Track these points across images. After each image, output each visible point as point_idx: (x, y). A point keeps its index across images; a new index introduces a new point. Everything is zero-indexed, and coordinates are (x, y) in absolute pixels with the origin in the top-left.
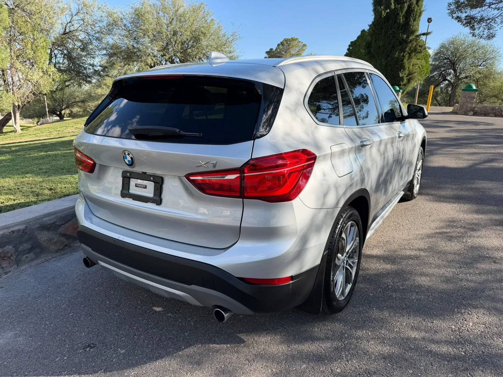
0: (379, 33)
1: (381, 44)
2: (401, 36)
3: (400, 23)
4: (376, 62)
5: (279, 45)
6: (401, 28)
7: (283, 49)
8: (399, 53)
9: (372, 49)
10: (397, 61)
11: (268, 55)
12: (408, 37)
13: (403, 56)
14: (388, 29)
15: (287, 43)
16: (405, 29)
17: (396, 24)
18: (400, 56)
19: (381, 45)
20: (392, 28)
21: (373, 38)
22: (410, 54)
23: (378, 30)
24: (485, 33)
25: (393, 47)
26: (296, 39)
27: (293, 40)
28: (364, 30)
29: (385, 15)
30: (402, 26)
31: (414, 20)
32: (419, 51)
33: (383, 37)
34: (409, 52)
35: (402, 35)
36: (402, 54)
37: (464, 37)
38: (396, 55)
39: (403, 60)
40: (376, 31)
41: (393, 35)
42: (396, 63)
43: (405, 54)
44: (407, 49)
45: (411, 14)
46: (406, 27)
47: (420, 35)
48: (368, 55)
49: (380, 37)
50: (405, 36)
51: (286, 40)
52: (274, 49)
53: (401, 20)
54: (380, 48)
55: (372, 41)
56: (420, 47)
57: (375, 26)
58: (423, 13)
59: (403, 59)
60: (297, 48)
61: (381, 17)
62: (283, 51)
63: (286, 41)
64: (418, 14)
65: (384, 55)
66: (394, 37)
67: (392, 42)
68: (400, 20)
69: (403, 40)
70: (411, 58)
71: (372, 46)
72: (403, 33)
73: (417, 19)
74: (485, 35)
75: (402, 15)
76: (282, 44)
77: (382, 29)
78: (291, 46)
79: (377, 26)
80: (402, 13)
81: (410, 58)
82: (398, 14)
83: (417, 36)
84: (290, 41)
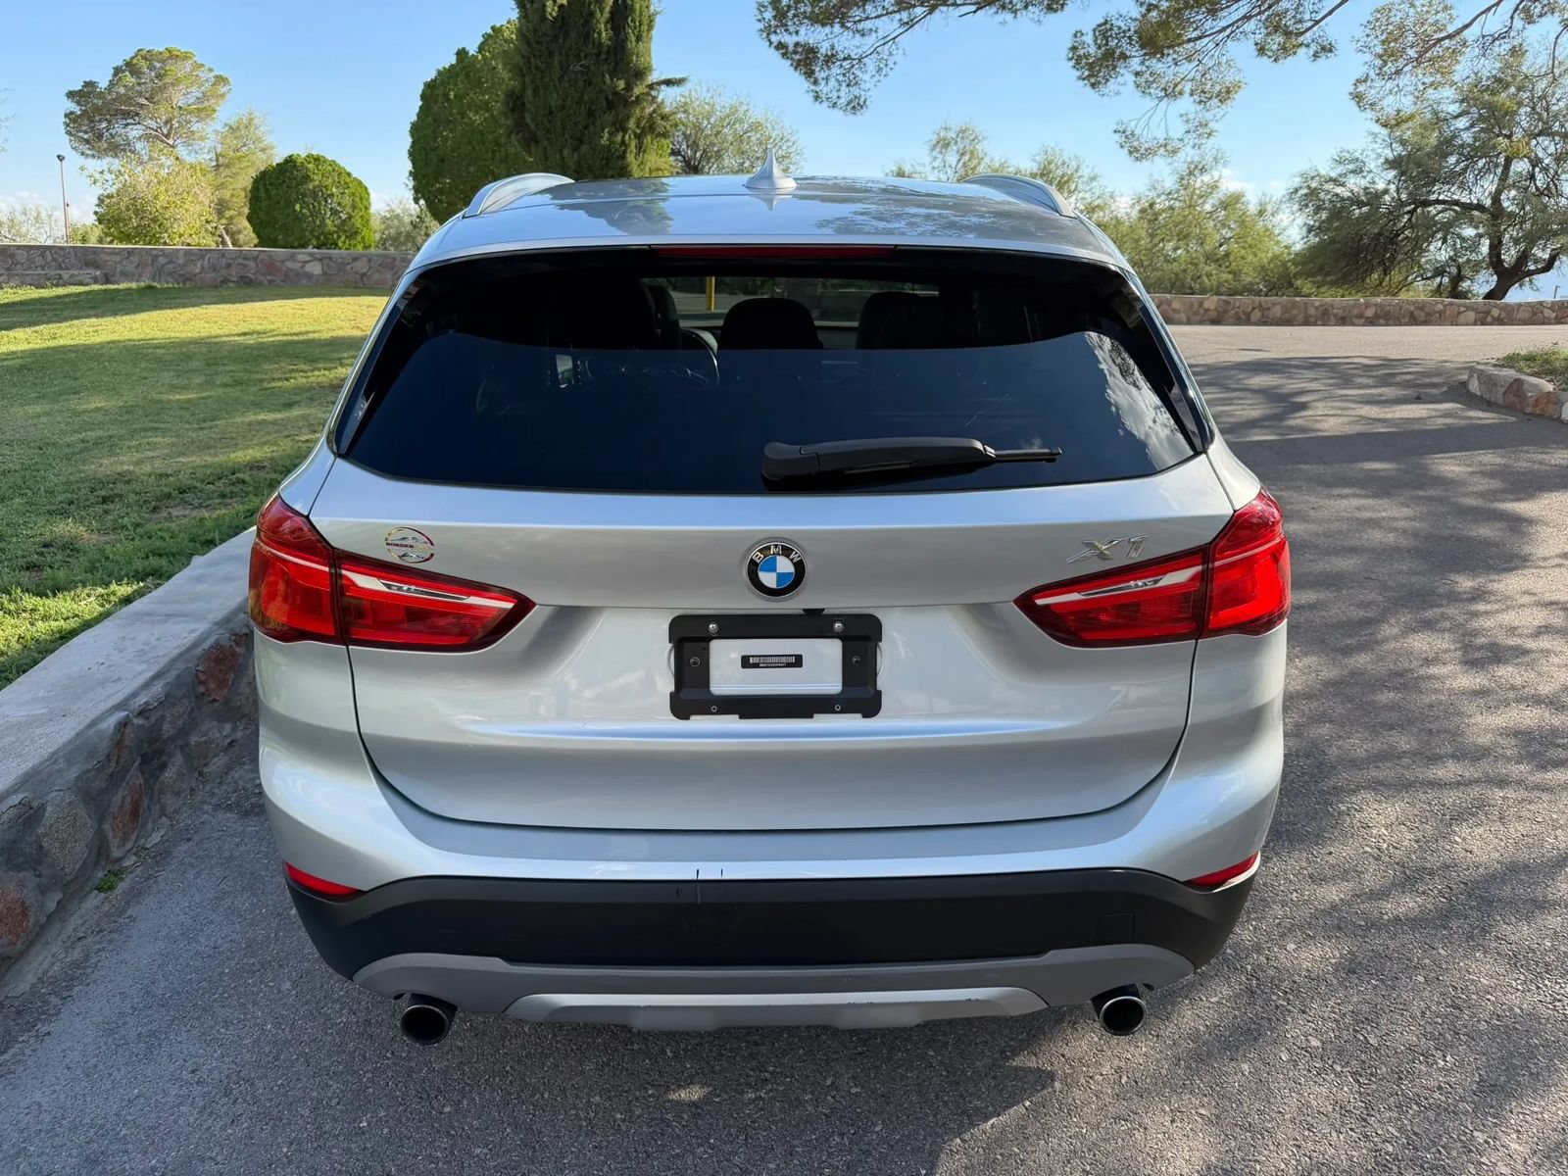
0: (543, 66)
1: (554, 100)
2: (608, 81)
3: (600, 44)
4: (546, 158)
5: (117, 70)
6: (606, 59)
7: (137, 88)
8: (611, 134)
9: (527, 115)
10: (607, 158)
11: (78, 103)
12: (629, 88)
13: (623, 142)
14: (568, 56)
15: (151, 68)
16: (617, 63)
17: (590, 46)
18: (614, 143)
19: (553, 104)
20: (579, 55)
21: (527, 79)
22: (639, 137)
23: (540, 56)
24: (842, 94)
25: (591, 114)
26: (186, 57)
27: (173, 56)
28: (464, 49)
29: (554, 14)
30: (608, 52)
31: (639, 38)
32: (662, 130)
33: (557, 82)
34: (638, 131)
35: (612, 80)
36: (619, 138)
37: (709, 95)
38: (604, 141)
39: (623, 156)
40: (532, 60)
41: (585, 78)
42: (607, 164)
43: (627, 137)
44: (632, 124)
45: (626, 19)
46: (619, 56)
47: (659, 83)
48: (517, 133)
49: (547, 80)
50: (621, 84)
51: (148, 56)
52: (103, 84)
53: (604, 34)
54: (551, 113)
55: (524, 91)
56: (662, 119)
57: (529, 44)
58: (658, 20)
59: (624, 152)
60: (194, 89)
61: (543, 18)
62: (140, 94)
63: (144, 58)
64: (646, 22)
65: (567, 136)
66: (590, 84)
67: (586, 98)
68: (600, 34)
69: (616, 94)
70: (644, 152)
71: (528, 106)
72: (614, 74)
73: (644, 34)
74: (843, 101)
75: (603, 20)
76: (130, 65)
77: (551, 54)
78: (167, 80)
79: (534, 45)
80: (602, 12)
81: (640, 148)
82: (592, 14)
83: (651, 87)
84: (163, 62)
